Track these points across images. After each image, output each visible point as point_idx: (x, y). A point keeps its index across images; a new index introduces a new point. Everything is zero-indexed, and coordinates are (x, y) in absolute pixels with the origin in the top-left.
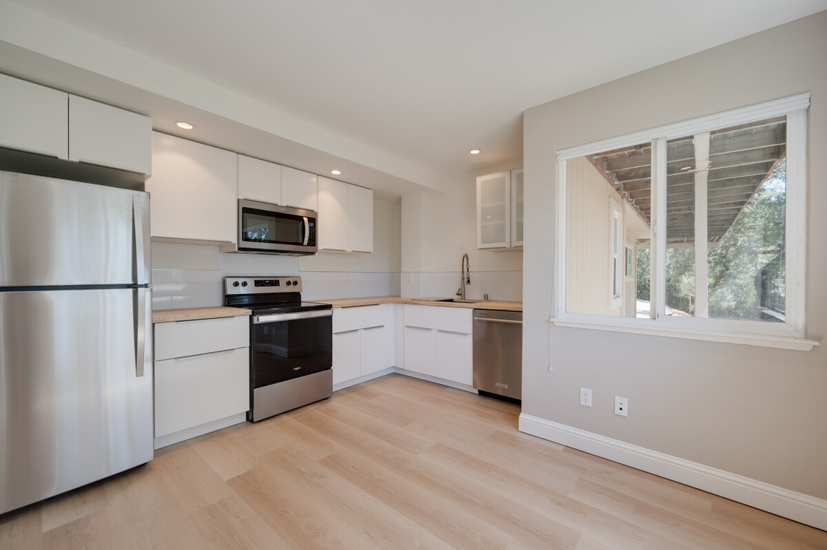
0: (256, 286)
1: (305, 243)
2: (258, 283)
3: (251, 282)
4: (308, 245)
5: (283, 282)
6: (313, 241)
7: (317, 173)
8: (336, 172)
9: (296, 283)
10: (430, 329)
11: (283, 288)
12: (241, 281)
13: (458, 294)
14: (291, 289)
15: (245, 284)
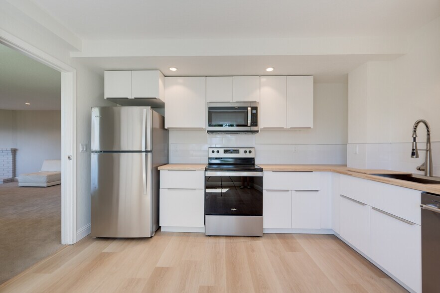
0: (224, 153)
1: (249, 124)
2: (225, 152)
3: (222, 151)
4: (252, 125)
5: (242, 151)
6: (255, 122)
7: (260, 74)
8: (270, 70)
9: (250, 152)
10: (364, 204)
11: (241, 155)
12: (216, 150)
13: (419, 169)
14: (248, 155)
15: (218, 152)
